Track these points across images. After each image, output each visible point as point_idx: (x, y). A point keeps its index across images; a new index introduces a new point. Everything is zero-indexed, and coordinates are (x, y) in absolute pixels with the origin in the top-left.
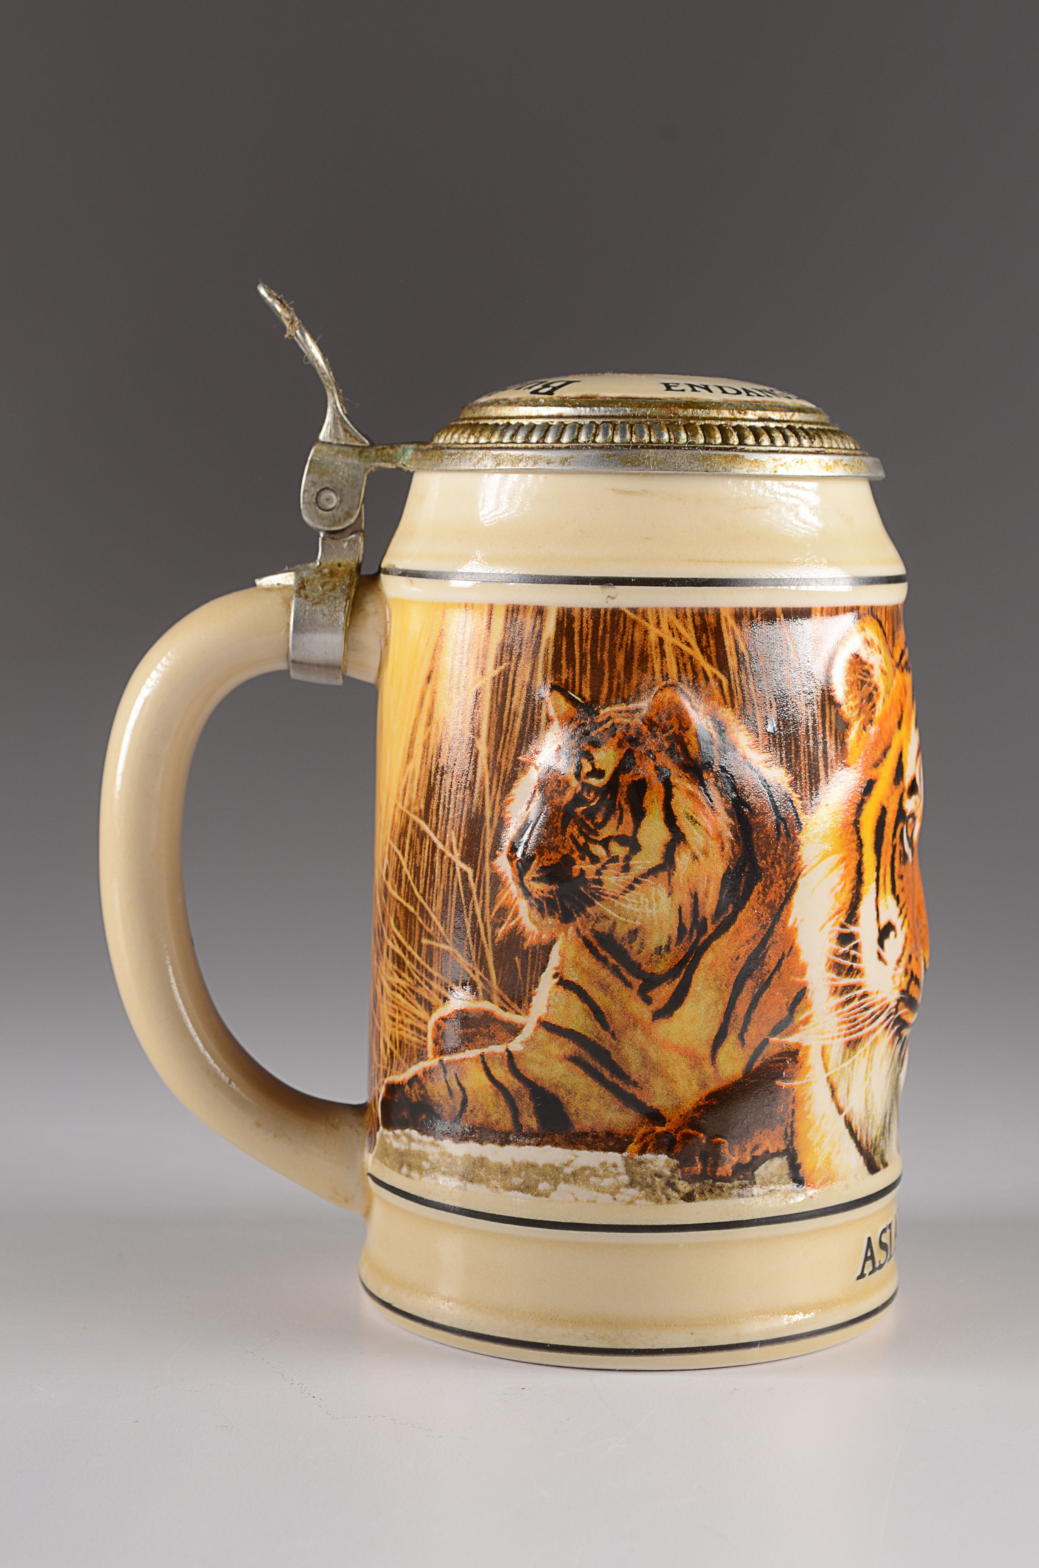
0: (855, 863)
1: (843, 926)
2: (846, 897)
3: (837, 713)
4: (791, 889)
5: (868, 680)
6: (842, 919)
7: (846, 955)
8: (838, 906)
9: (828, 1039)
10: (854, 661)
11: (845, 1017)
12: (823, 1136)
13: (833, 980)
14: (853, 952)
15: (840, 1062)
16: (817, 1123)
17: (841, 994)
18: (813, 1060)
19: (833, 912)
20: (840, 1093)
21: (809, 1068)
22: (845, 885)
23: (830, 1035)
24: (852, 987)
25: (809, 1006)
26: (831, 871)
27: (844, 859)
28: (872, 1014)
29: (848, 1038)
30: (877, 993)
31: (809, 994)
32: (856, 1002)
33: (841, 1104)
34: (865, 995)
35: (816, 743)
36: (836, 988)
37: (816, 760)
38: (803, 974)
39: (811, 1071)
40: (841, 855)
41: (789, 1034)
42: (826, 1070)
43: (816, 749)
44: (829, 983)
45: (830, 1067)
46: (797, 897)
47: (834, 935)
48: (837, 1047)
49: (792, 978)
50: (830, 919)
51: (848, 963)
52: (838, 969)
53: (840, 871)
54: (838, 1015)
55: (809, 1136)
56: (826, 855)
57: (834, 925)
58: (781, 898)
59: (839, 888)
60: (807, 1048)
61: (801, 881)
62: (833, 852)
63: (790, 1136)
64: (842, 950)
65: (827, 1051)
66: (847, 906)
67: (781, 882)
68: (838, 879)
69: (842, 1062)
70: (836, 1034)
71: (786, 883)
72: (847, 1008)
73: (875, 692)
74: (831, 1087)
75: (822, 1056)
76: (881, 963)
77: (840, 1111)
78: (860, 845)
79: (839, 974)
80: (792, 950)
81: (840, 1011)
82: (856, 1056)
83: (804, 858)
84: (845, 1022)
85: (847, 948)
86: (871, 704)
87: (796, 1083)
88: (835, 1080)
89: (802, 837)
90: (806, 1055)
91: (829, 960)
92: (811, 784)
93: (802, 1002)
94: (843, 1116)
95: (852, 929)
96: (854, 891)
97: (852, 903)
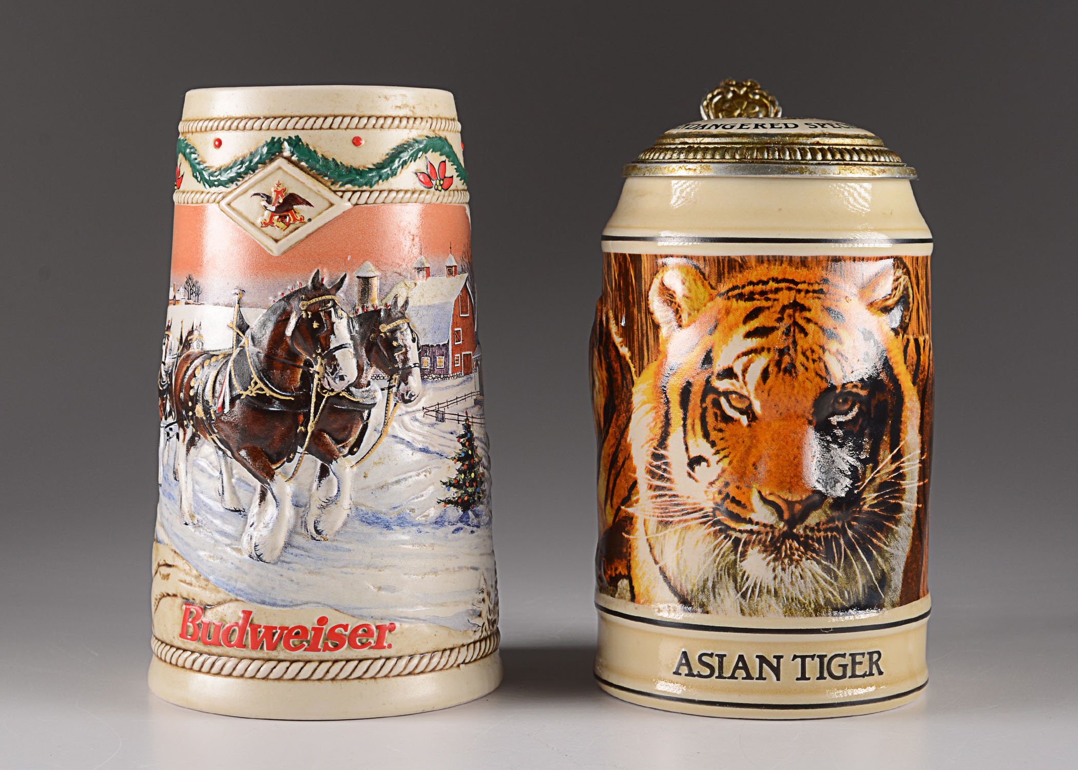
0: (663, 412)
1: (655, 448)
2: (658, 431)
3: (652, 318)
4: (629, 419)
5: (674, 300)
6: (655, 443)
7: (659, 467)
8: (652, 436)
9: (647, 515)
10: (662, 288)
11: (657, 505)
12: (644, 574)
13: (649, 480)
14: (663, 467)
15: (655, 532)
16: (641, 564)
17: (654, 490)
18: (639, 525)
19: (649, 439)
20: (657, 552)
21: (637, 530)
22: (656, 423)
23: (648, 513)
24: (663, 488)
25: (638, 493)
26: (647, 413)
27: (655, 408)
28: (683, 510)
29: (660, 519)
30: (688, 497)
31: (638, 486)
32: (667, 498)
33: (657, 559)
34: (674, 496)
35: (643, 335)
36: (651, 486)
37: (642, 345)
38: (635, 472)
39: (638, 532)
40: (653, 405)
41: (629, 506)
42: (646, 534)
43: (642, 340)
44: (647, 481)
45: (649, 532)
46: (631, 425)
47: (650, 453)
48: (653, 523)
49: (629, 474)
50: (647, 443)
51: (660, 472)
52: (653, 475)
53: (652, 414)
54: (653, 502)
55: (637, 571)
56: (644, 403)
57: (650, 446)
58: (624, 424)
59: (653, 424)
60: (637, 517)
61: (633, 416)
62: (649, 402)
63: (629, 568)
64: (655, 463)
65: (647, 522)
66: (658, 437)
67: (624, 414)
68: (651, 419)
69: (656, 533)
70: (652, 514)
71: (626, 415)
72: (659, 500)
73: (679, 308)
74: (650, 545)
75: (644, 525)
76: (691, 479)
77: (656, 562)
78: (668, 402)
79: (653, 477)
80: (629, 457)
81: (654, 500)
82: (667, 531)
83: (634, 402)
84: (658, 508)
85: (659, 463)
86: (678, 316)
87: (631, 537)
88: (652, 542)
89: (634, 390)
90: (636, 522)
91: (646, 467)
92: (639, 359)
93: (635, 489)
94: (658, 566)
95: (662, 452)
96: (664, 428)
97: (661, 436)
